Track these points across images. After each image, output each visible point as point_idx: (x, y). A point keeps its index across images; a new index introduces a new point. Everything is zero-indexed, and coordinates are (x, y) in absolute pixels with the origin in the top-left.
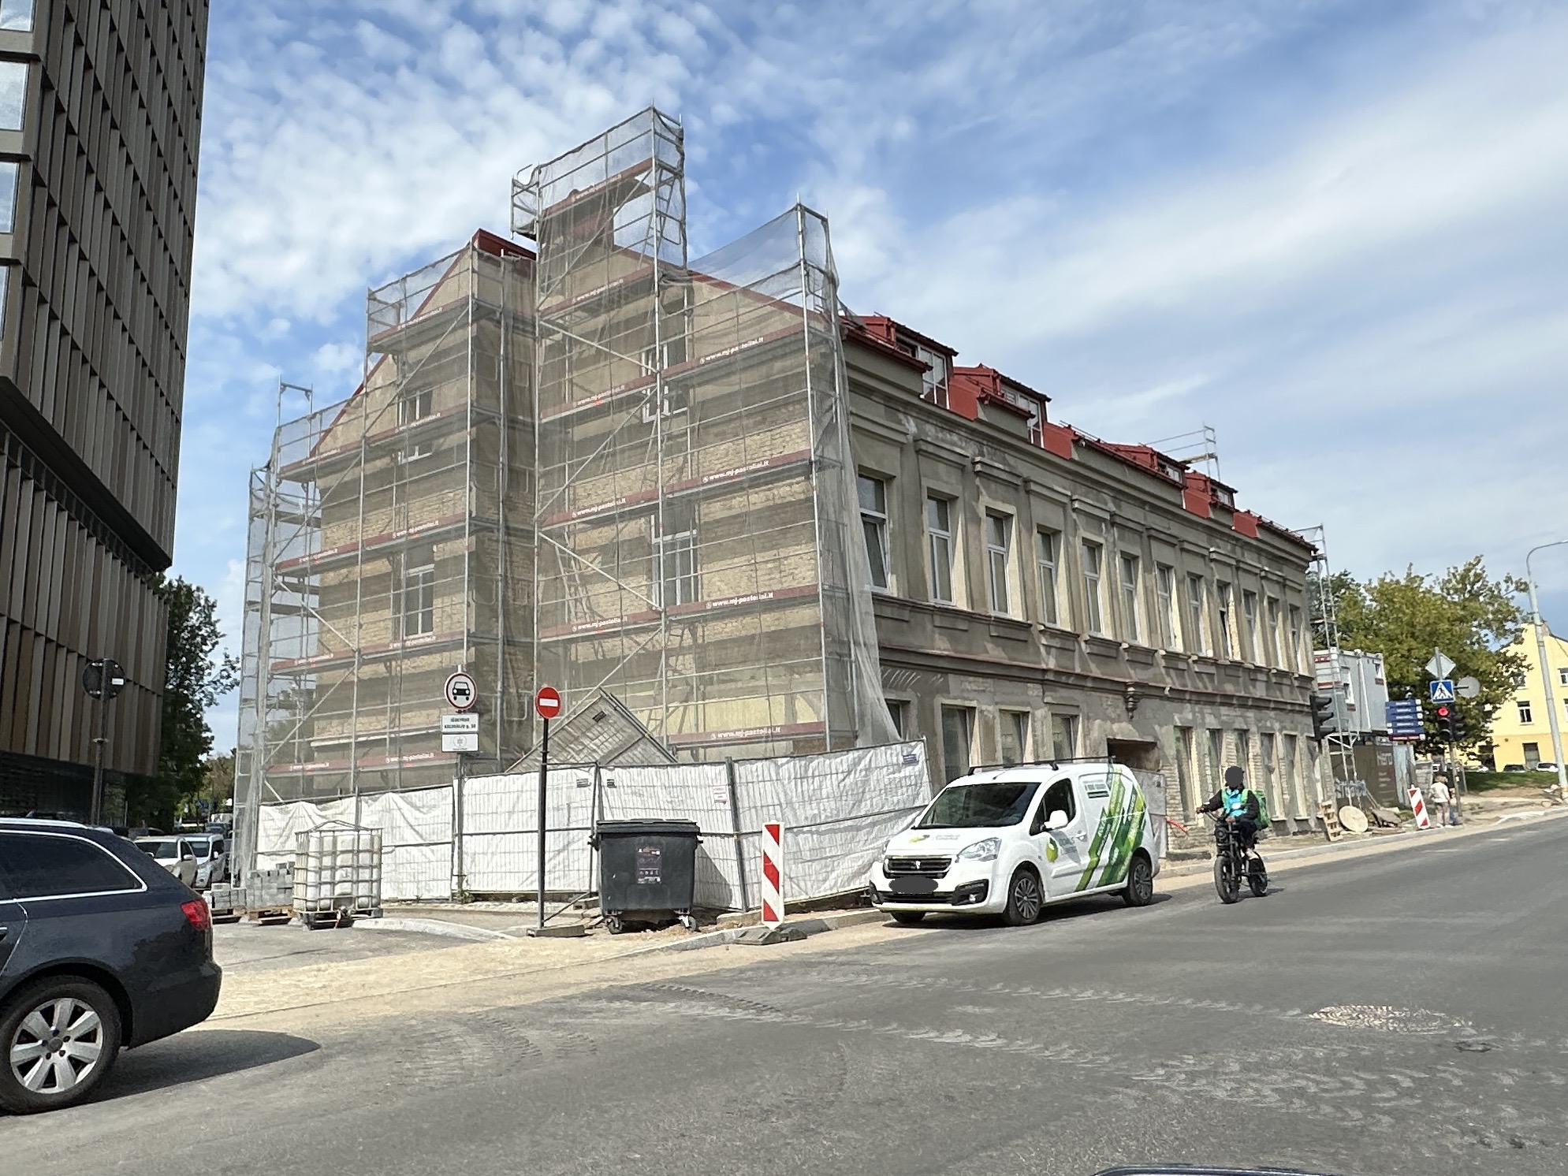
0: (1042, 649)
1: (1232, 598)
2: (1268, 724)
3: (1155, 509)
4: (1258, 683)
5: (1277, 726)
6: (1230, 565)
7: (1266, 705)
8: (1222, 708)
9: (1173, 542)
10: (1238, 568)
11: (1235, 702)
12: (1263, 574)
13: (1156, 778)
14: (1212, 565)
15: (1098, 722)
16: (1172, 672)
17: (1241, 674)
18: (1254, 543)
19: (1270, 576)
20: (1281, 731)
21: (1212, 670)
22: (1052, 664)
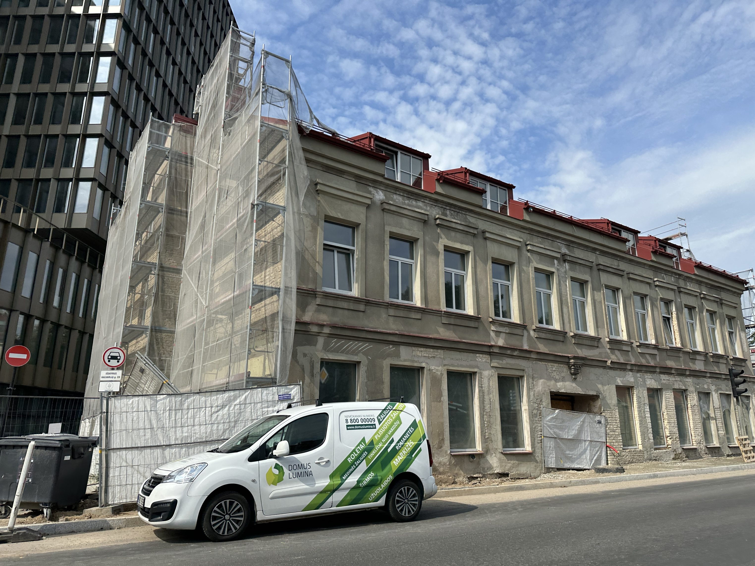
0: (492, 334)
1: (674, 310)
2: (706, 386)
3: (603, 253)
4: (697, 362)
5: (713, 388)
6: (672, 290)
7: (704, 375)
8: (662, 375)
9: (619, 274)
10: (680, 292)
11: (673, 372)
12: (702, 296)
13: (598, 418)
14: (657, 289)
15: (542, 380)
16: (617, 352)
17: (681, 355)
18: (693, 277)
19: (707, 297)
20: (716, 391)
21: (655, 352)
22: (501, 342)
